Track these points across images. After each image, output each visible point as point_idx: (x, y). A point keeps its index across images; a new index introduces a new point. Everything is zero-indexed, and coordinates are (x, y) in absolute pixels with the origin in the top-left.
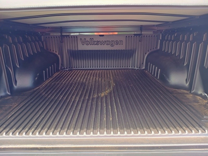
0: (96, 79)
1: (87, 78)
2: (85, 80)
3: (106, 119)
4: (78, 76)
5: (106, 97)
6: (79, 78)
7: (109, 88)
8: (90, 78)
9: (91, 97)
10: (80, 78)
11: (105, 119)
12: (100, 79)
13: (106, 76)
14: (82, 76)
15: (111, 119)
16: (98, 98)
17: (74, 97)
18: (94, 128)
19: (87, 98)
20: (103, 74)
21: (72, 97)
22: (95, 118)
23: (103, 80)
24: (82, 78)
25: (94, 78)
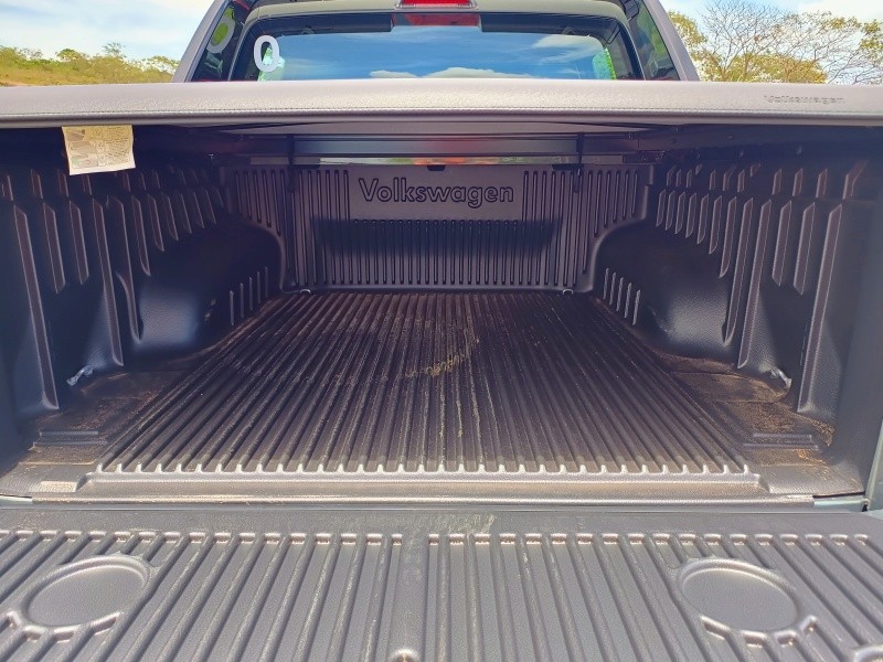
0: (413, 321)
1: (382, 318)
2: (374, 324)
3: (445, 434)
4: (349, 312)
5: (447, 377)
6: (352, 319)
7: (458, 351)
8: (393, 319)
9: (398, 377)
10: (355, 320)
11: (441, 433)
12: (428, 324)
13: (449, 313)
14: (365, 312)
15: (460, 433)
16: (419, 379)
17: (340, 376)
18: (407, 455)
19: (384, 378)
20: (439, 308)
21: (332, 377)
22: (409, 433)
23: (438, 327)
24: (366, 319)
25: (407, 320)
